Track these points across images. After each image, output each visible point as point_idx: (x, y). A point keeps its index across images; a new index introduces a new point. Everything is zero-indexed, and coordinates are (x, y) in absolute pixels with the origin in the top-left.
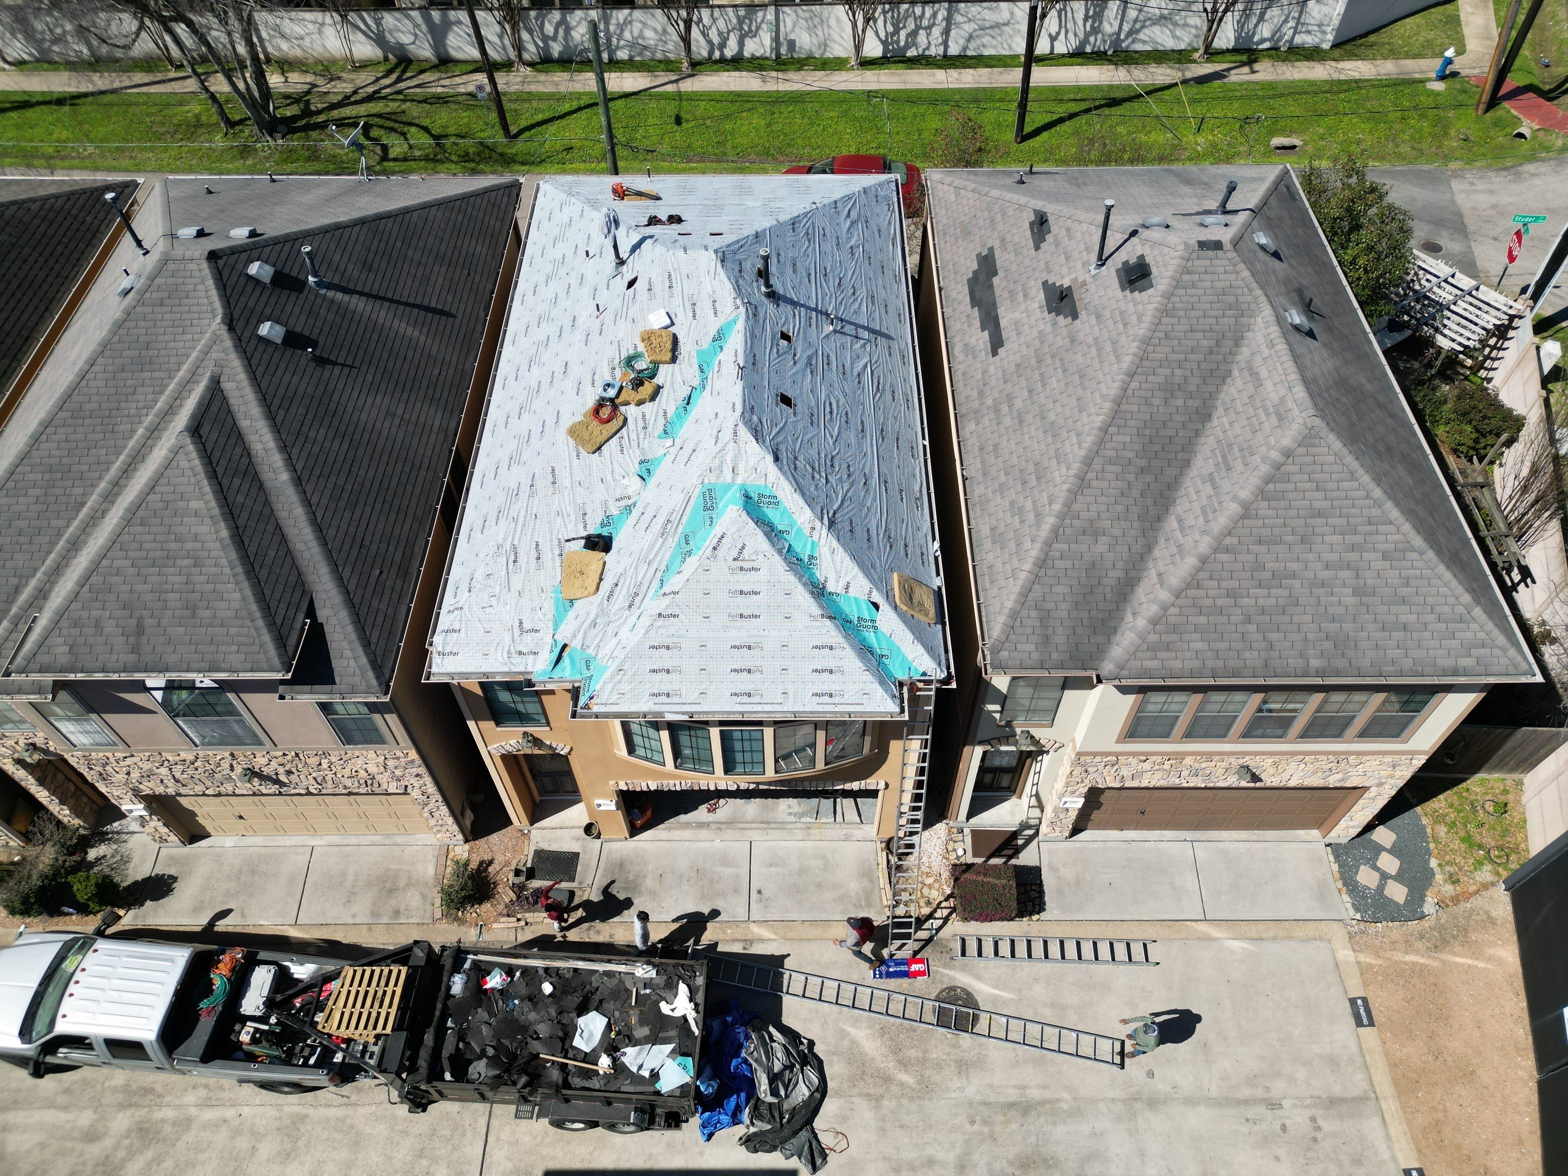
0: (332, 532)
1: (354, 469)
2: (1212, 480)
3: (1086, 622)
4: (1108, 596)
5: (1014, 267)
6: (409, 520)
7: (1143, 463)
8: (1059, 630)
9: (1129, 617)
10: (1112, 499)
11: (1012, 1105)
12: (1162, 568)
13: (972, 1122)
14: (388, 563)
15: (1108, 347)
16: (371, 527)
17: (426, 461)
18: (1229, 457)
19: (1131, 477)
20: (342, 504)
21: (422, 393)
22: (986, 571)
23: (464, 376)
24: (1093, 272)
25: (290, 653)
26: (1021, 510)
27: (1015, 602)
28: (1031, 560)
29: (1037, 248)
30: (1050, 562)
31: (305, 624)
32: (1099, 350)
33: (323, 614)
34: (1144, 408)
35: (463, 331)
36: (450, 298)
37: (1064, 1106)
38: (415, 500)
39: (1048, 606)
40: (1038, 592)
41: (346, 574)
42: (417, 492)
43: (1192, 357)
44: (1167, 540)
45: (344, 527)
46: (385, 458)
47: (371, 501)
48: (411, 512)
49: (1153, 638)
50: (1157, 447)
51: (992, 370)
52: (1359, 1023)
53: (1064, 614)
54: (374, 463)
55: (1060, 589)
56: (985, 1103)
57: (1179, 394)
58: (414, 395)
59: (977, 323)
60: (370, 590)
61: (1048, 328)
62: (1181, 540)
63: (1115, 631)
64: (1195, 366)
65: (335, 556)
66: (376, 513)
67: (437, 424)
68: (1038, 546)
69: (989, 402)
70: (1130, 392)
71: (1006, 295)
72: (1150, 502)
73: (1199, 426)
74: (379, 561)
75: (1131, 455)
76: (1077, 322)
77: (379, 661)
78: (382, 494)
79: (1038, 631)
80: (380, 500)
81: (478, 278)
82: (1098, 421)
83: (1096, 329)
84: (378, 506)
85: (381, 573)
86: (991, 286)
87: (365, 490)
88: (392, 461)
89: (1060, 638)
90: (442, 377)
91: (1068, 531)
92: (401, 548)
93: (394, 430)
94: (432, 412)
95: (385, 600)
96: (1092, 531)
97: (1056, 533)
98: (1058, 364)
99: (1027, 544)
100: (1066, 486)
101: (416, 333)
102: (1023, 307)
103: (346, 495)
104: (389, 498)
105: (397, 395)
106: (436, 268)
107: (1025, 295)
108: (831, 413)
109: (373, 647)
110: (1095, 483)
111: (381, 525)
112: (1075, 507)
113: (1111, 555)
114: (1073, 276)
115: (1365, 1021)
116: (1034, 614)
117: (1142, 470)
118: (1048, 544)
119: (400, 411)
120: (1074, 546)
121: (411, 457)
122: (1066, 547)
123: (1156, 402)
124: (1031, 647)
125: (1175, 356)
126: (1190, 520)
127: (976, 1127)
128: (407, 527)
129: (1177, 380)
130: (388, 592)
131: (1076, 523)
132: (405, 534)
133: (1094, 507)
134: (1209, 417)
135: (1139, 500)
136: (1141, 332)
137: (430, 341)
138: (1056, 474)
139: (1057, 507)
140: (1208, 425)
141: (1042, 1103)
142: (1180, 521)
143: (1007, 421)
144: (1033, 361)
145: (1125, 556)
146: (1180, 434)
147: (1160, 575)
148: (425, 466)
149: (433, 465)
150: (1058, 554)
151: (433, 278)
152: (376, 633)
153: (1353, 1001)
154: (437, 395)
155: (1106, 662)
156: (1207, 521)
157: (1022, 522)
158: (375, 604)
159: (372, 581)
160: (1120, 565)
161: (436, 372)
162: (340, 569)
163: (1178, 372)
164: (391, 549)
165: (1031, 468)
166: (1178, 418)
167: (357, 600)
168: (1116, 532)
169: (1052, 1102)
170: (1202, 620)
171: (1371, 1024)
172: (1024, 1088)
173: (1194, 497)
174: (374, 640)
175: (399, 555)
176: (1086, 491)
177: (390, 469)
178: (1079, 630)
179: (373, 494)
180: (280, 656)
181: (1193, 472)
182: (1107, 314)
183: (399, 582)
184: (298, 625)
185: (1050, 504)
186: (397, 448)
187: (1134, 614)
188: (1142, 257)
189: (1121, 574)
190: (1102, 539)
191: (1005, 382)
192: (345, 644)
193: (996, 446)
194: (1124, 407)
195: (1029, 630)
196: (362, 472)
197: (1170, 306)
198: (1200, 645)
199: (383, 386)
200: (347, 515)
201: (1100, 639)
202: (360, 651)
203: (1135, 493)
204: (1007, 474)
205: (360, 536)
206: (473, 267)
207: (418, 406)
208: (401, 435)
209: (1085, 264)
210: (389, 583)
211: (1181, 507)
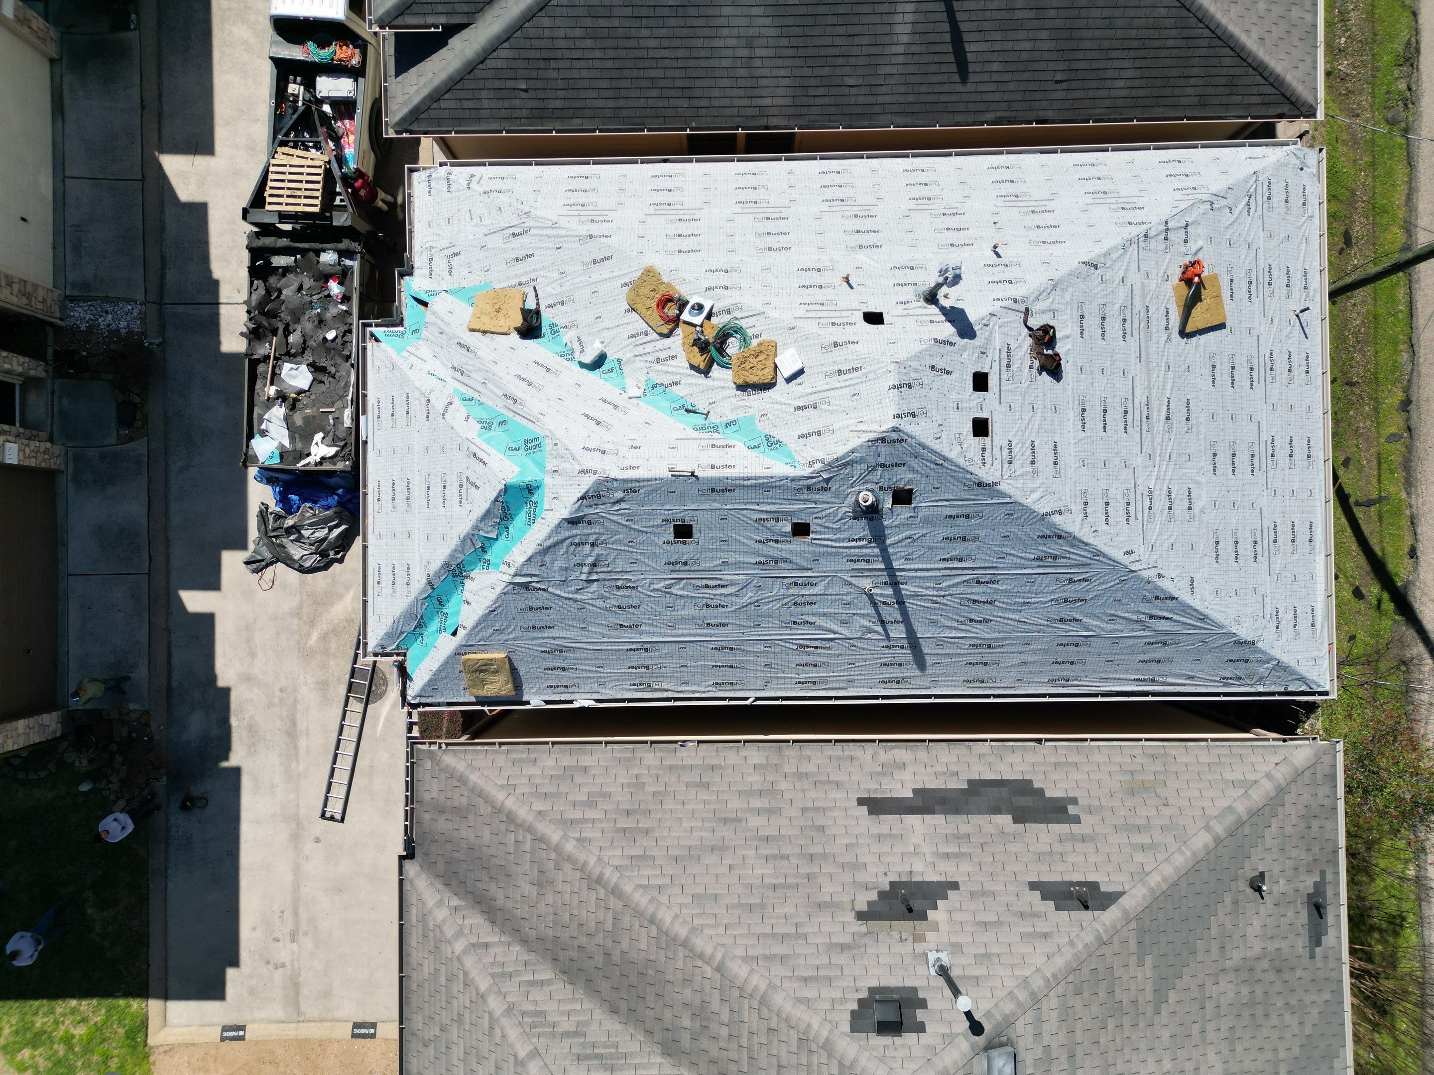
0: (546, 22)
1: (644, 22)
2: (576, 1034)
3: (457, 855)
4: (479, 884)
5: (1013, 848)
6: (611, 103)
7: (616, 957)
8: (449, 826)
9: (455, 902)
10: (575, 912)
11: (294, 723)
12: (492, 950)
13: (281, 690)
14: (541, 94)
15: (779, 950)
16: (576, 64)
17: (704, 103)
18: (596, 1062)
19: (599, 939)
20: (588, 22)
21: (806, 72)
22: (532, 756)
23: (866, 115)
24: (932, 956)
25: (396, 23)
26: (591, 804)
27: (475, 783)
28: (514, 808)
29: (1033, 886)
30: (513, 828)
31: (437, 27)
32: (783, 937)
33: (455, 42)
34: (680, 975)
35: (943, 98)
36: (995, 67)
37: (294, 765)
38: (642, 103)
39: (471, 817)
40: (485, 809)
41: (502, 53)
42: (652, 102)
43: (745, 1057)
44: (526, 963)
45: (561, 33)
46: (680, 53)
47: (611, 53)
48: (622, 103)
49: (431, 924)
50: (634, 980)
51: (839, 795)
52: (356, 1025)
53: (464, 833)
54: (665, 43)
55: (486, 834)
56: (295, 702)
57: (698, 1025)
58: (798, 62)
59: (932, 784)
60: (497, 84)
61: (861, 877)
62: (517, 979)
63: (447, 885)
64: (734, 1055)
65: (518, 34)
66: (598, 64)
67: (767, 102)
68: (530, 818)
69: (783, 785)
70: (699, 963)
71: (964, 829)
72: (574, 954)
73: (658, 1037)
74: (539, 84)
75: (625, 945)
76: (851, 917)
77: (422, 116)
78: (629, 63)
79: (449, 803)
80: (618, 64)
81: (1059, 95)
82: (666, 916)
83: (820, 940)
84: (610, 64)
85: (525, 91)
86: (997, 811)
87: (622, 43)
88: (681, 63)
89: (442, 825)
90: (846, 91)
91: (544, 854)
92: (568, 104)
93: (730, 52)
94: (782, 92)
95: (494, 104)
96: (542, 882)
97: (541, 839)
98: (791, 880)
99: (539, 806)
100: (592, 861)
101: (905, 39)
102: (926, 849)
103: (602, 22)
104: (626, 73)
105: (784, 42)
106: (1045, 34)
107: (947, 856)
108: (707, 586)
109: (435, 106)
110: (593, 895)
111: (585, 74)
112: (568, 867)
113: (519, 897)
114: (943, 927)
115: (357, 1031)
116: (464, 801)
117: (607, 954)
118: (530, 829)
119: (759, 52)
120: (528, 857)
121: (699, 83)
122: (528, 848)
123: (688, 993)
124: (434, 794)
125: (745, 1034)
126: (537, 995)
127: (278, 693)
128: (601, 103)
129: (715, 1028)
130: (506, 104)
131: (551, 865)
132: (589, 103)
133: (568, 888)
134: (667, 1053)
135: (576, 943)
136: (778, 999)
137: (900, 59)
138: (618, 852)
139: (570, 847)
140: (657, 1049)
141: (296, 747)
142: (542, 983)
143: (736, 804)
144: (817, 849)
145: (518, 912)
146: (647, 1010)
147: (487, 946)
148: (696, 103)
149: (703, 112)
150: (520, 838)
151: (1021, 35)
152: (452, 104)
153: (374, 1025)
154: (812, 92)
155: (418, 868)
156: (524, 1014)
157: (574, 804)
158: (484, 94)
159: (510, 84)
160: (509, 904)
161: (851, 81)
162: (506, 45)
163: (724, 1032)
164: (561, 94)
165: (644, 823)
166: (668, 1015)
167: (478, 73)
168: (542, 908)
169: (297, 755)
170: (443, 980)
171: (354, 1036)
172: (307, 735)
173: (565, 1007)
174: (443, 104)
175: (558, 104)
176: (584, 883)
177: (668, 63)
178: (449, 847)
179: (622, 54)
180: (388, 13)
181: (598, 1015)
182: (842, 959)
183: (524, 113)
184: (430, 20)
185: (579, 840)
186: (703, 63)
187: (456, 908)
188: (920, 1028)
189: (500, 902)
190: (534, 891)
191: (804, 810)
192: (430, 75)
193: (706, 786)
194: (681, 952)
195: (450, 795)
196: (645, 32)
197: (814, 1048)
198: (426, 970)
199: (790, 21)
200: (578, 33)
201: (441, 867)
202: (425, 92)
203: (584, 940)
204: (654, 794)
205: (559, 54)
206: (1075, 84)
207: (782, 72)
208: (726, 63)
209: (956, 948)
210: (517, 103)
211: (561, 989)
